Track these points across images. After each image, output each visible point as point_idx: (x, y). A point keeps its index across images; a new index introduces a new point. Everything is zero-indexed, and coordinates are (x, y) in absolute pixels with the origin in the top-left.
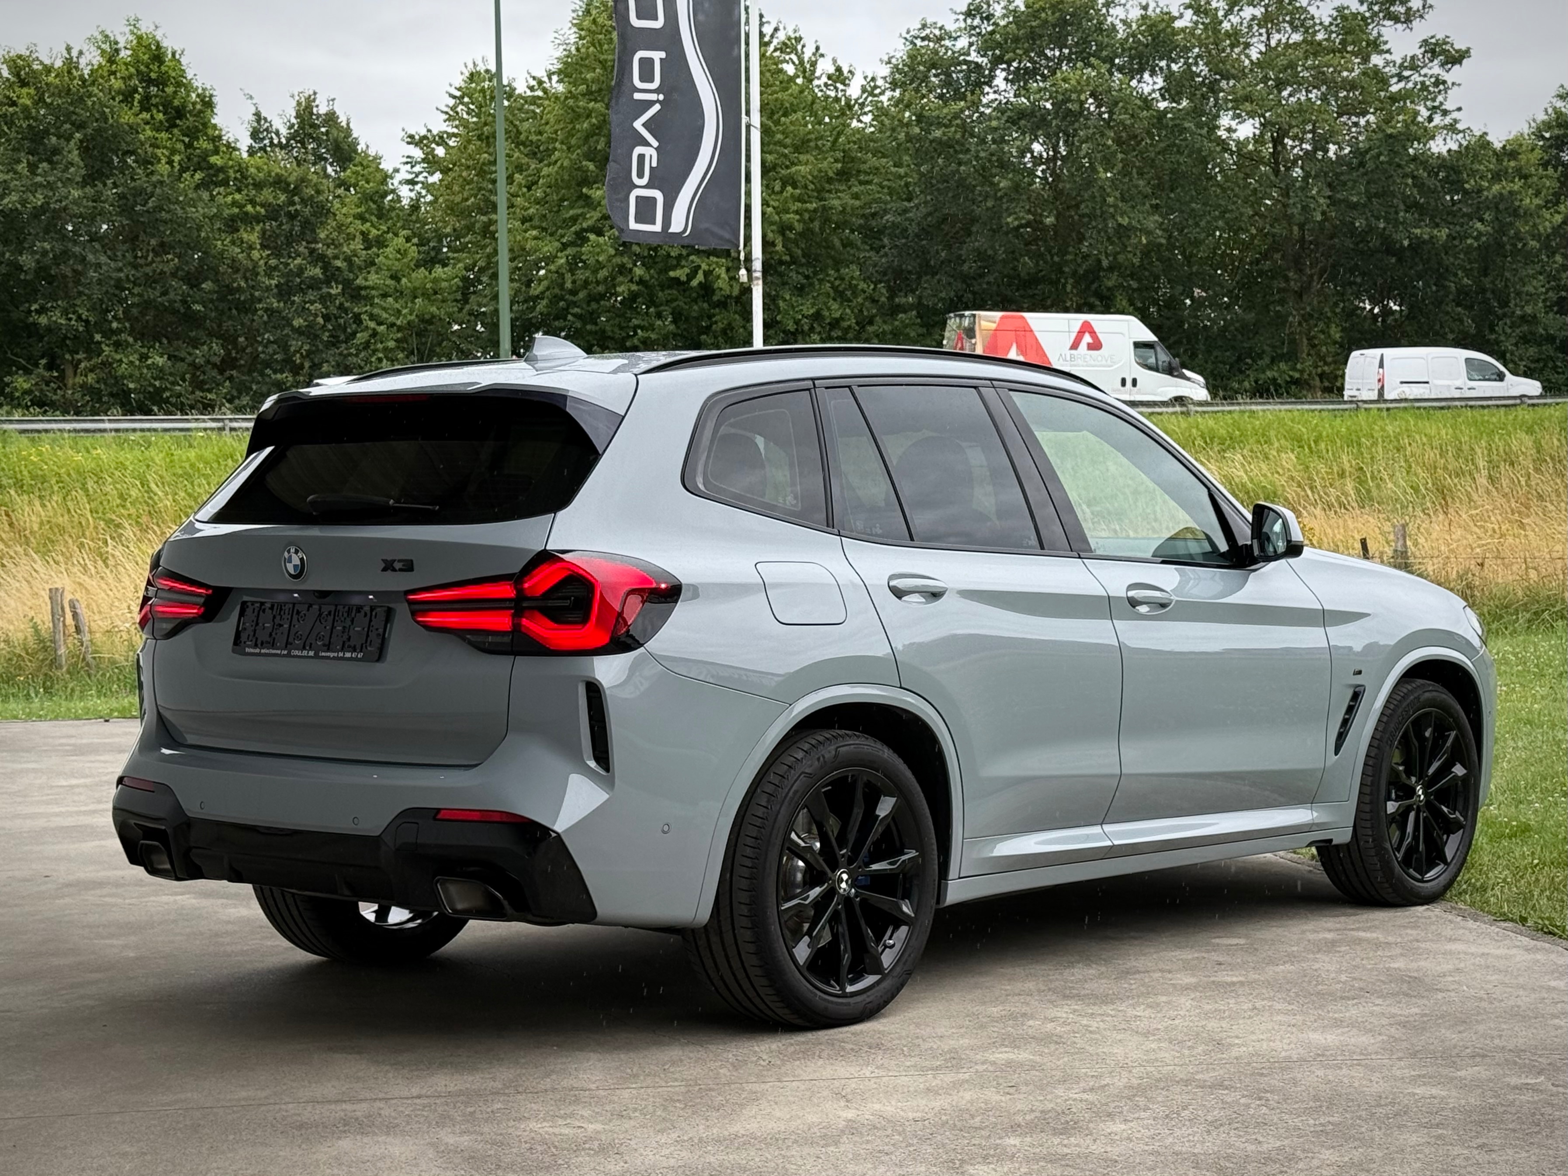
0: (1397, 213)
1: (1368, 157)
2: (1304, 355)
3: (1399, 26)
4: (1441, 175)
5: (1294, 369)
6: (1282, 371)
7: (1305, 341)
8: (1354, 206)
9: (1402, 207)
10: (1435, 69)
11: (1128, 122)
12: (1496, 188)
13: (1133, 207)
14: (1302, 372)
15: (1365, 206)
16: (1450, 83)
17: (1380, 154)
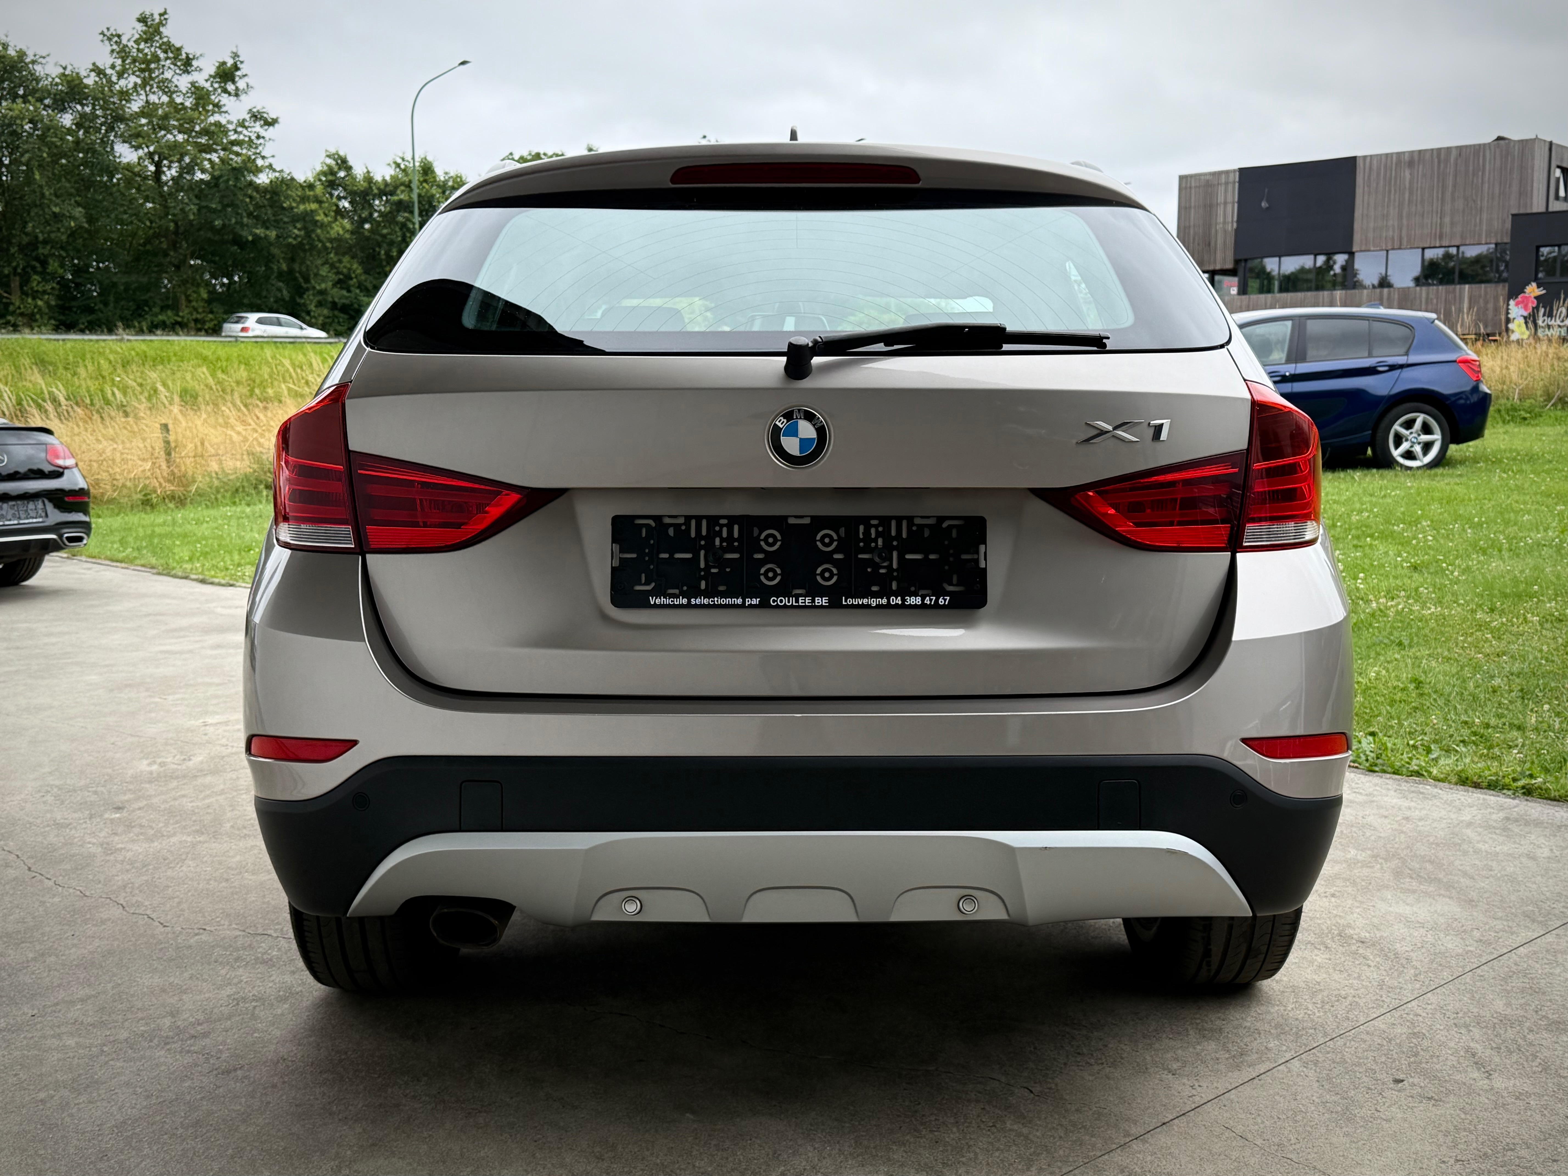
0: (241, 218)
1: (221, 180)
2: (184, 307)
3: (232, 98)
4: (268, 196)
5: (178, 315)
6: (168, 316)
7: (183, 297)
8: (214, 211)
9: (245, 214)
10: (257, 127)
11: (59, 144)
12: (302, 207)
13: (63, 201)
14: (183, 317)
15: (220, 211)
16: (267, 139)
17: (228, 180)
